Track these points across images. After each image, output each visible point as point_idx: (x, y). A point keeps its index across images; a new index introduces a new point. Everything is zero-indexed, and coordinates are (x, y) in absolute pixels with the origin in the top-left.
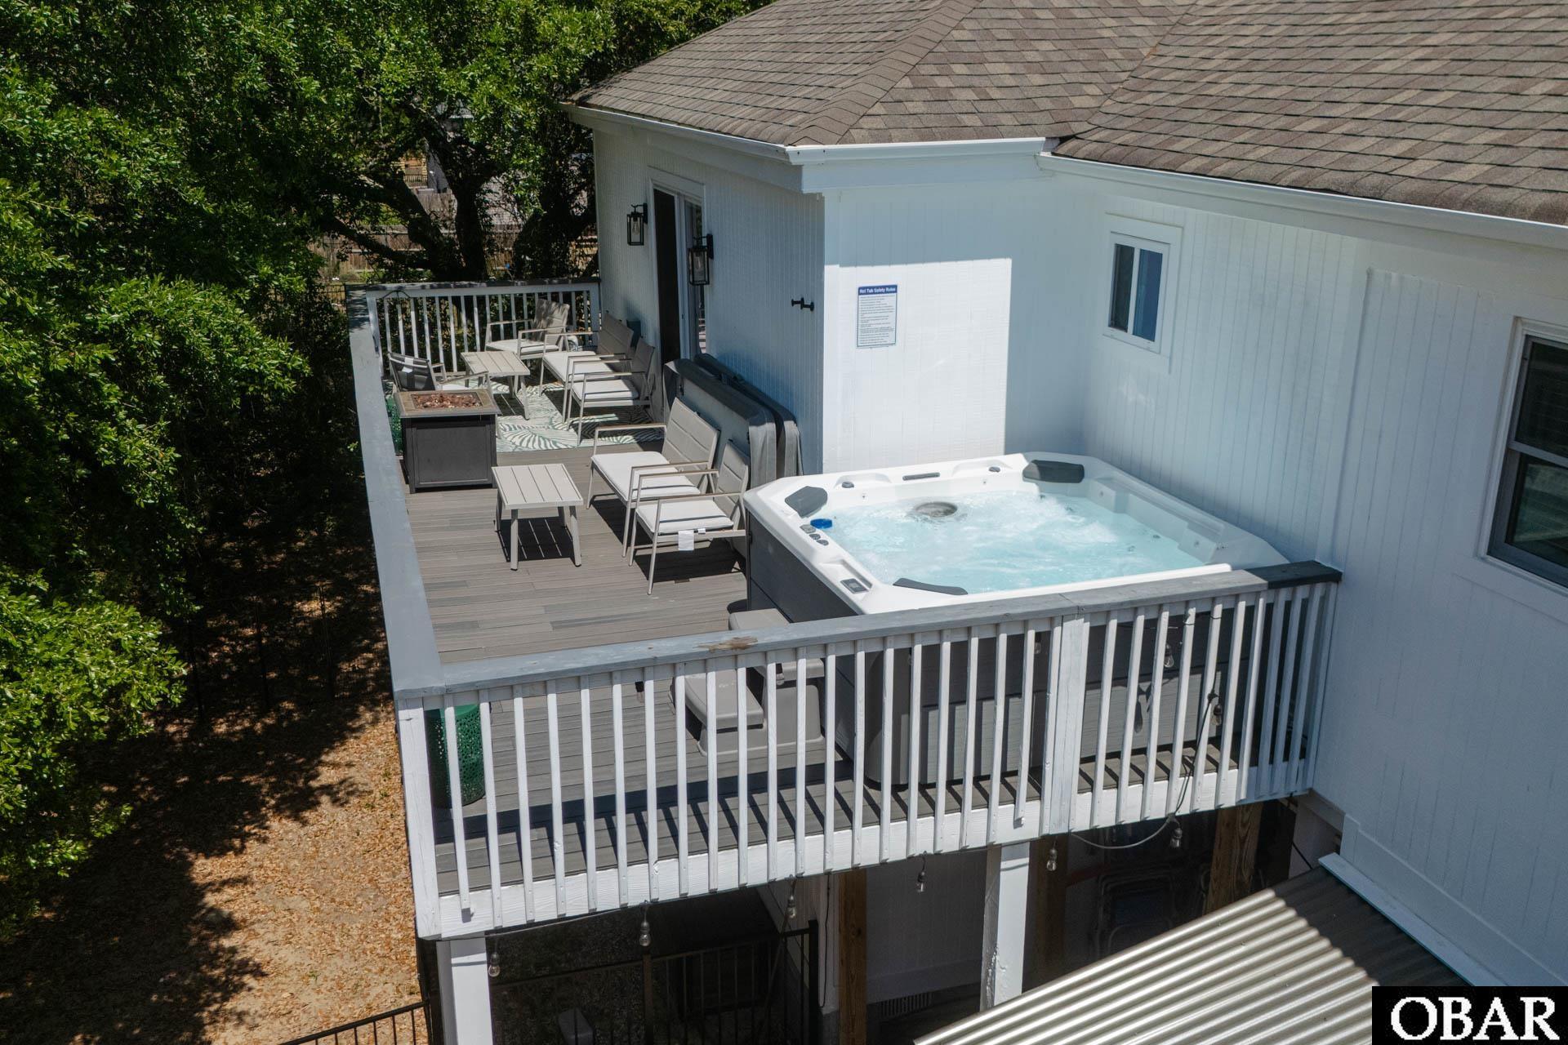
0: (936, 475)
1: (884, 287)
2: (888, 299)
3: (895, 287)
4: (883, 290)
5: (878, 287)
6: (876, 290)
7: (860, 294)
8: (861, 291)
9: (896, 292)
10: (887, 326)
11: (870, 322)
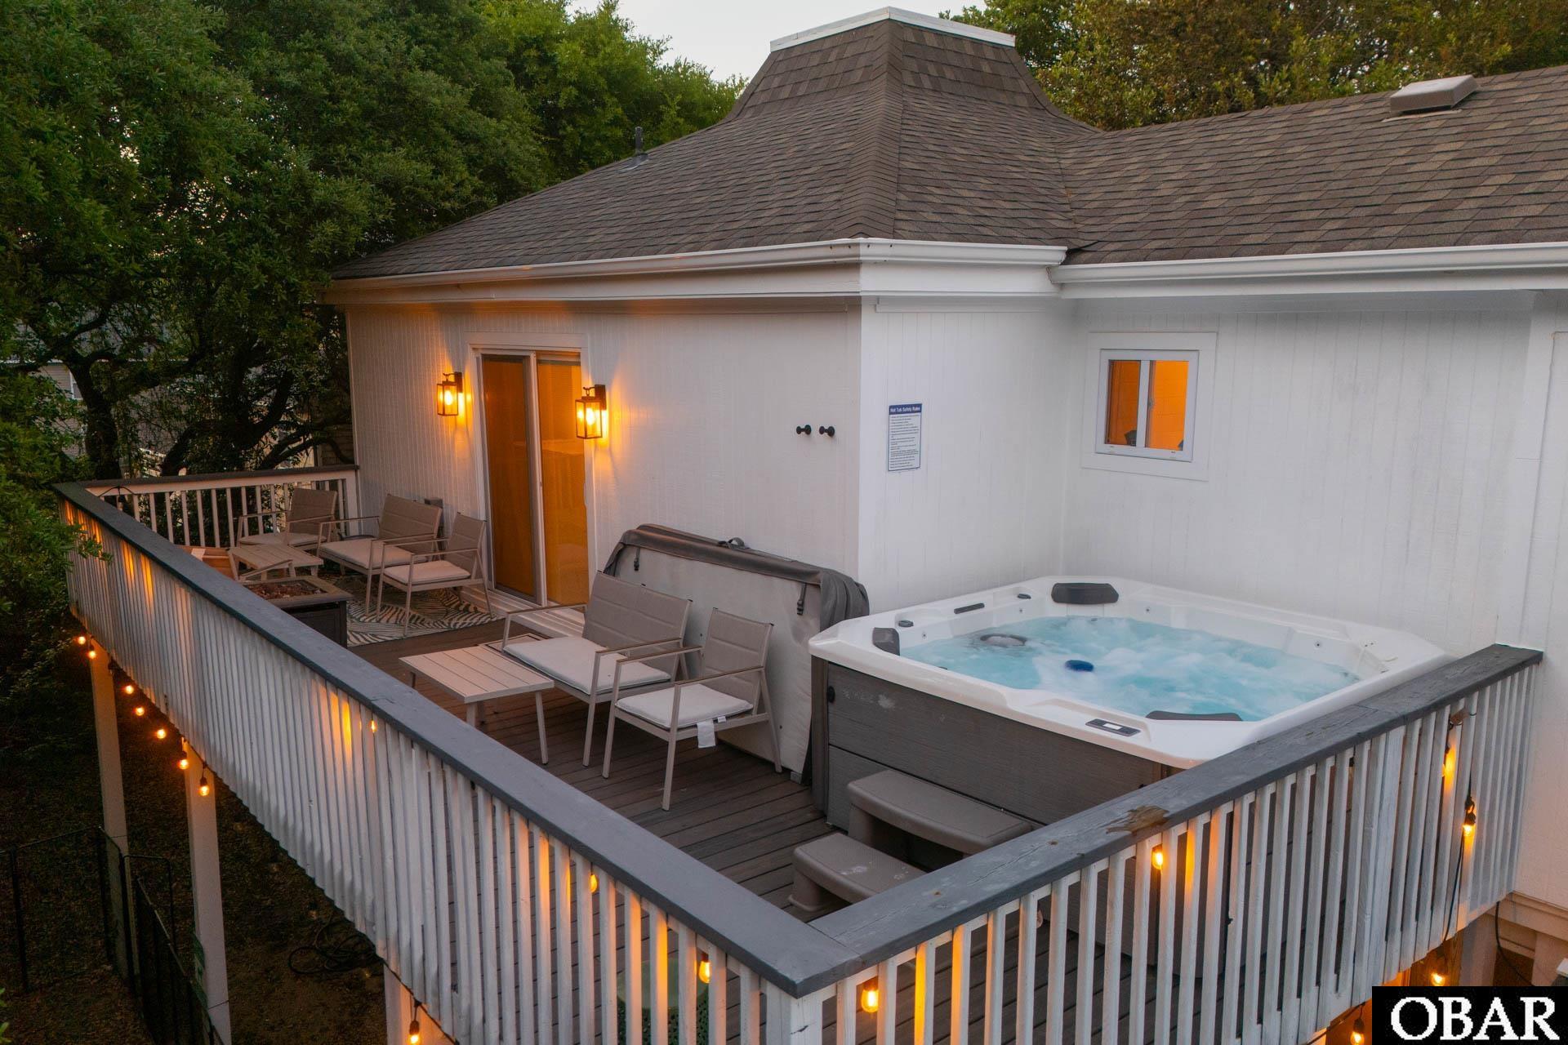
0: (981, 606)
1: (911, 406)
2: (914, 419)
3: (920, 406)
4: (909, 409)
5: (906, 406)
6: (905, 410)
7: (891, 413)
8: (892, 410)
9: (920, 411)
10: (911, 448)
11: (899, 444)
